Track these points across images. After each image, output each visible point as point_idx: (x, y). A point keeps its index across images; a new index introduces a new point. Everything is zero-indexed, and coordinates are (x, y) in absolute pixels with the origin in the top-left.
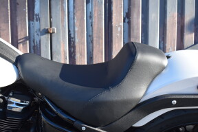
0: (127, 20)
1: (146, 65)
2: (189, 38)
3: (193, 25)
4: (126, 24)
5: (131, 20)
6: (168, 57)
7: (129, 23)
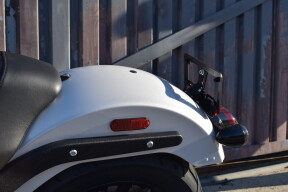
0: (12, 12)
2: (120, 45)
3: (125, 25)
4: (12, 19)
5: (21, 11)
6: (64, 78)
7: (17, 17)
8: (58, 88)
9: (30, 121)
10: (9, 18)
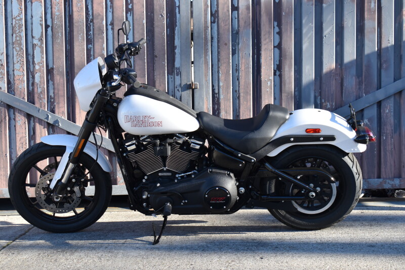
0: (278, 73)
1: (275, 118)
4: (277, 78)
5: (282, 73)
6: (291, 114)
7: (280, 76)
8: (288, 117)
9: (278, 127)
10: (275, 77)
